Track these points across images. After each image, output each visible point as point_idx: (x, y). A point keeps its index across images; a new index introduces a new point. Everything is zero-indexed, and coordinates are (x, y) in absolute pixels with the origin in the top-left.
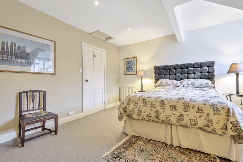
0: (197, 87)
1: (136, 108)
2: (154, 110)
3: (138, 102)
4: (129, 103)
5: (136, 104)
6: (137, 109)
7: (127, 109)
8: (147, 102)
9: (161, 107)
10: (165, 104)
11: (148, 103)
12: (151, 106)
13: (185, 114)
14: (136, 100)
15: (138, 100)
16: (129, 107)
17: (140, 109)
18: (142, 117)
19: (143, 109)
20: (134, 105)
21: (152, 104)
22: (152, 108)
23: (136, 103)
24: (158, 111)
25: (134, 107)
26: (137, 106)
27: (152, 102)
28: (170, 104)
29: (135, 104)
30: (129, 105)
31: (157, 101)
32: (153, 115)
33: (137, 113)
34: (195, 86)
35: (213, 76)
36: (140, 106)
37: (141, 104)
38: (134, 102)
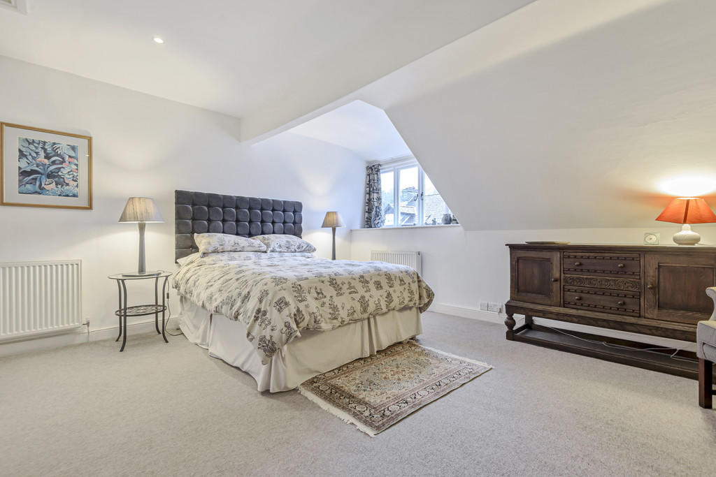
0: (295, 251)
1: (324, 303)
2: (357, 296)
3: (321, 290)
4: (301, 296)
5: (320, 295)
6: (327, 305)
7: (303, 315)
8: (341, 285)
9: (365, 289)
10: (368, 282)
11: (343, 287)
12: (349, 291)
13: (391, 290)
14: (314, 285)
15: (320, 286)
16: (307, 306)
17: (335, 304)
18: (341, 320)
19: (338, 301)
20: (316, 299)
21: (350, 287)
22: (353, 295)
23: (318, 293)
24: (363, 297)
25: (317, 304)
26: (324, 300)
27: (349, 283)
28: (373, 280)
29: (316, 295)
30: (305, 303)
31: (354, 279)
32: (358, 307)
33: (330, 316)
34: (293, 248)
35: (300, 230)
36: (331, 297)
37: (329, 291)
38: (313, 291)
